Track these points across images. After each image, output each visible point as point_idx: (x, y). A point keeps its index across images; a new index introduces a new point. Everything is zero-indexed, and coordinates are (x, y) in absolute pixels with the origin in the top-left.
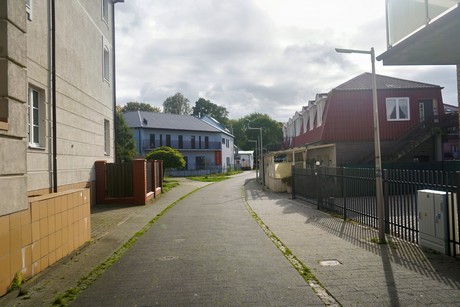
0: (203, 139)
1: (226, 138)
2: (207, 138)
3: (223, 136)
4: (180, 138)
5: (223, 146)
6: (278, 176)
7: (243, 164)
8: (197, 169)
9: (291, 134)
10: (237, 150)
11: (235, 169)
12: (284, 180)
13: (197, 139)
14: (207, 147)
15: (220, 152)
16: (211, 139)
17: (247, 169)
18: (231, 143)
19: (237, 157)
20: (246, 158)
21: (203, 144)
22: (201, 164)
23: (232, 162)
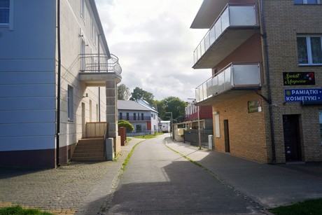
0: (140, 115)
1: (153, 113)
2: (142, 114)
3: (152, 113)
4: (128, 114)
5: (152, 118)
6: (179, 134)
7: (164, 129)
8: (137, 132)
9: (189, 114)
10: (160, 121)
11: (159, 132)
12: (182, 136)
13: (137, 115)
14: (143, 119)
15: (150, 122)
16: (145, 115)
17: (166, 132)
18: (157, 117)
19: (160, 125)
20: (165, 125)
21: (140, 118)
22: (139, 129)
23: (157, 128)
